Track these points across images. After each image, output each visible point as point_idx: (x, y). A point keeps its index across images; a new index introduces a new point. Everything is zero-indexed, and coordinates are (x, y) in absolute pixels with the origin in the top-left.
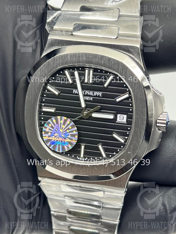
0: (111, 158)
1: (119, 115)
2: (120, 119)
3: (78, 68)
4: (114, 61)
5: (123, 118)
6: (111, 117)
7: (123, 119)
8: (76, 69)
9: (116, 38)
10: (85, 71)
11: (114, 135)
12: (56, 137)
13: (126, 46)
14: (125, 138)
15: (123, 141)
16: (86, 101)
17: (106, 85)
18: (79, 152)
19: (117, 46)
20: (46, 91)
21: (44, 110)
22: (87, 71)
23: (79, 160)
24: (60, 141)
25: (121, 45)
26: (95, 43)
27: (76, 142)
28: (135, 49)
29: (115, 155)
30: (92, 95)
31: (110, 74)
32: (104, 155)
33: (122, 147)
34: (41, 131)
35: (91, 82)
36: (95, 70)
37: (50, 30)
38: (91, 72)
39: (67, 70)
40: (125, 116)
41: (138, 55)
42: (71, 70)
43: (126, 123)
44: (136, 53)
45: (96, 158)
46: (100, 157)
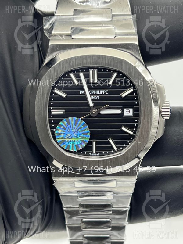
0: (122, 150)
1: (125, 110)
2: (127, 112)
3: (82, 70)
4: (117, 60)
5: (129, 111)
6: (119, 112)
7: (129, 112)
8: (80, 71)
9: (114, 38)
10: (89, 71)
11: (123, 129)
12: (69, 138)
13: (125, 44)
14: (133, 130)
15: (132, 133)
16: (93, 100)
18: (92, 149)
20: (53, 95)
21: (53, 113)
22: (91, 72)
23: (92, 156)
24: (74, 141)
25: (121, 44)
26: (95, 44)
27: (89, 139)
28: (134, 46)
29: (125, 147)
30: (99, 94)
31: (113, 72)
32: (115, 149)
33: (131, 138)
34: (53, 133)
36: (99, 70)
37: (49, 35)
38: (96, 72)
39: (72, 73)
40: (131, 110)
41: (137, 51)
42: (75, 72)
43: (133, 116)
44: (135, 49)
45: (108, 152)
46: (111, 151)
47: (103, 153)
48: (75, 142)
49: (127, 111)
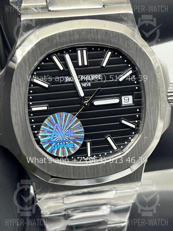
0: (123, 149)
1: (123, 98)
2: (126, 101)
3: (67, 50)
5: (129, 99)
6: (116, 101)
7: (128, 101)
8: (65, 52)
9: (103, 8)
10: (76, 52)
11: (123, 122)
13: (117, 15)
14: (135, 122)
15: (134, 126)
16: (83, 88)
17: (104, 65)
18: (86, 151)
19: (107, 16)
20: (32, 85)
21: (33, 109)
22: (79, 52)
27: (83, 139)
28: (128, 17)
29: (127, 144)
31: (106, 51)
32: (115, 148)
33: (133, 133)
34: (35, 136)
35: (86, 64)
36: (89, 49)
38: (85, 51)
39: (55, 55)
40: (131, 97)
41: (133, 23)
42: (59, 54)
43: (133, 104)
44: (130, 20)
45: (106, 154)
46: (110, 151)
47: (100, 155)
48: (65, 145)
49: (125, 99)
